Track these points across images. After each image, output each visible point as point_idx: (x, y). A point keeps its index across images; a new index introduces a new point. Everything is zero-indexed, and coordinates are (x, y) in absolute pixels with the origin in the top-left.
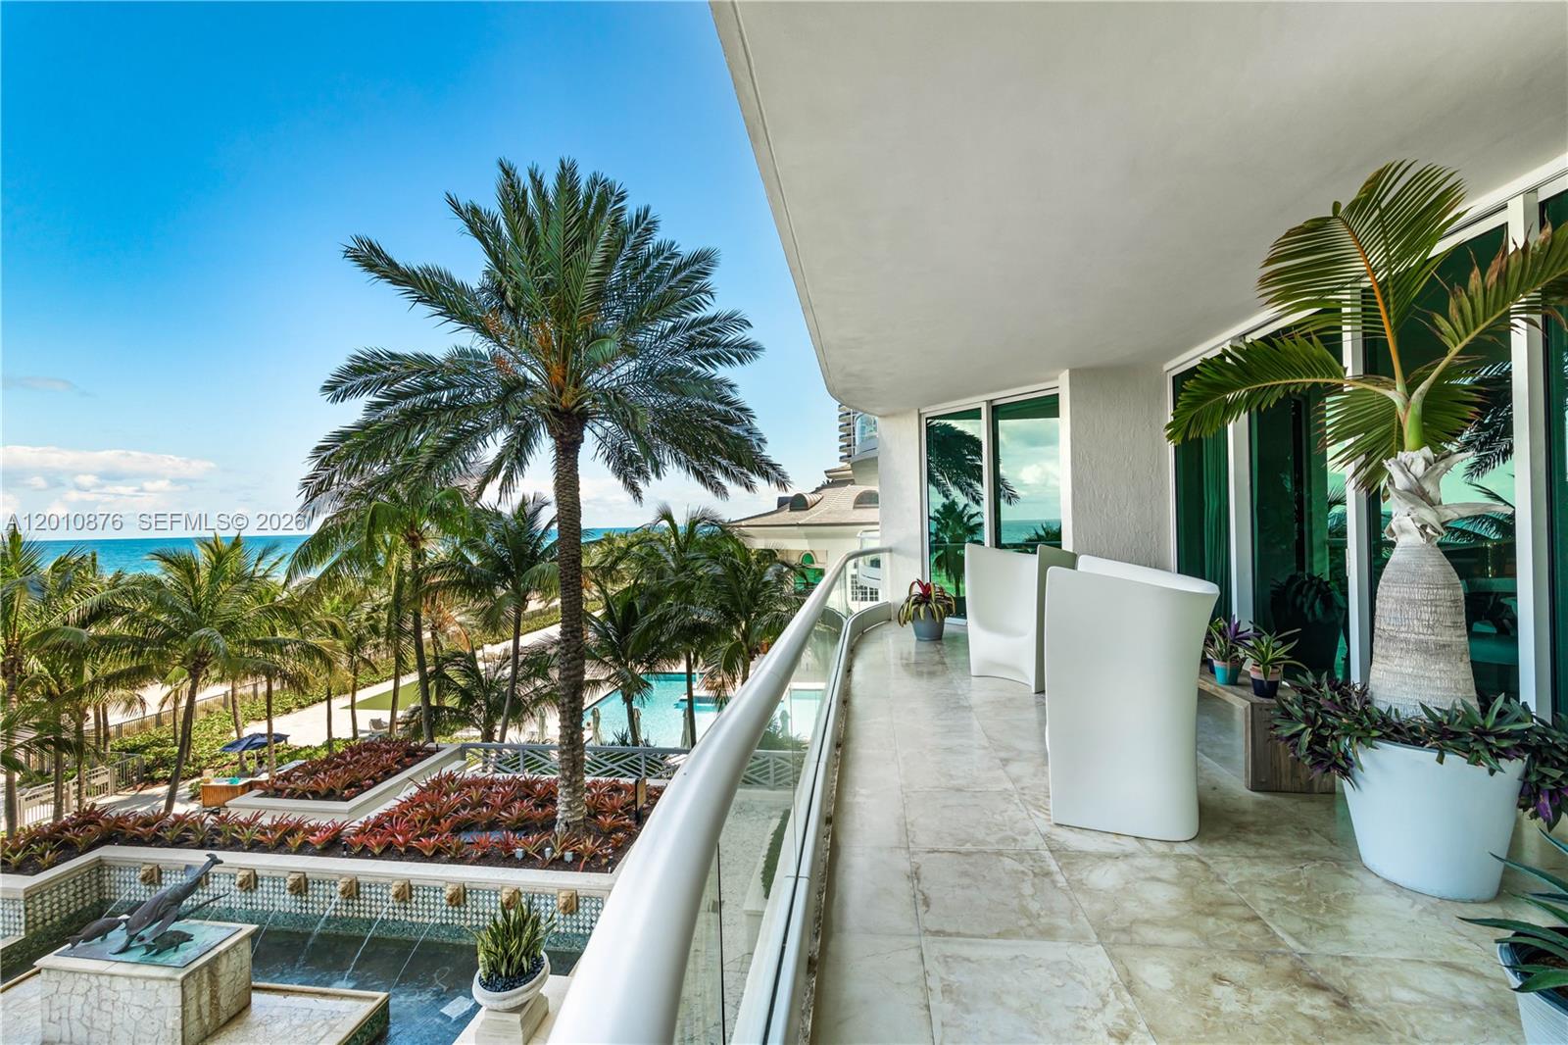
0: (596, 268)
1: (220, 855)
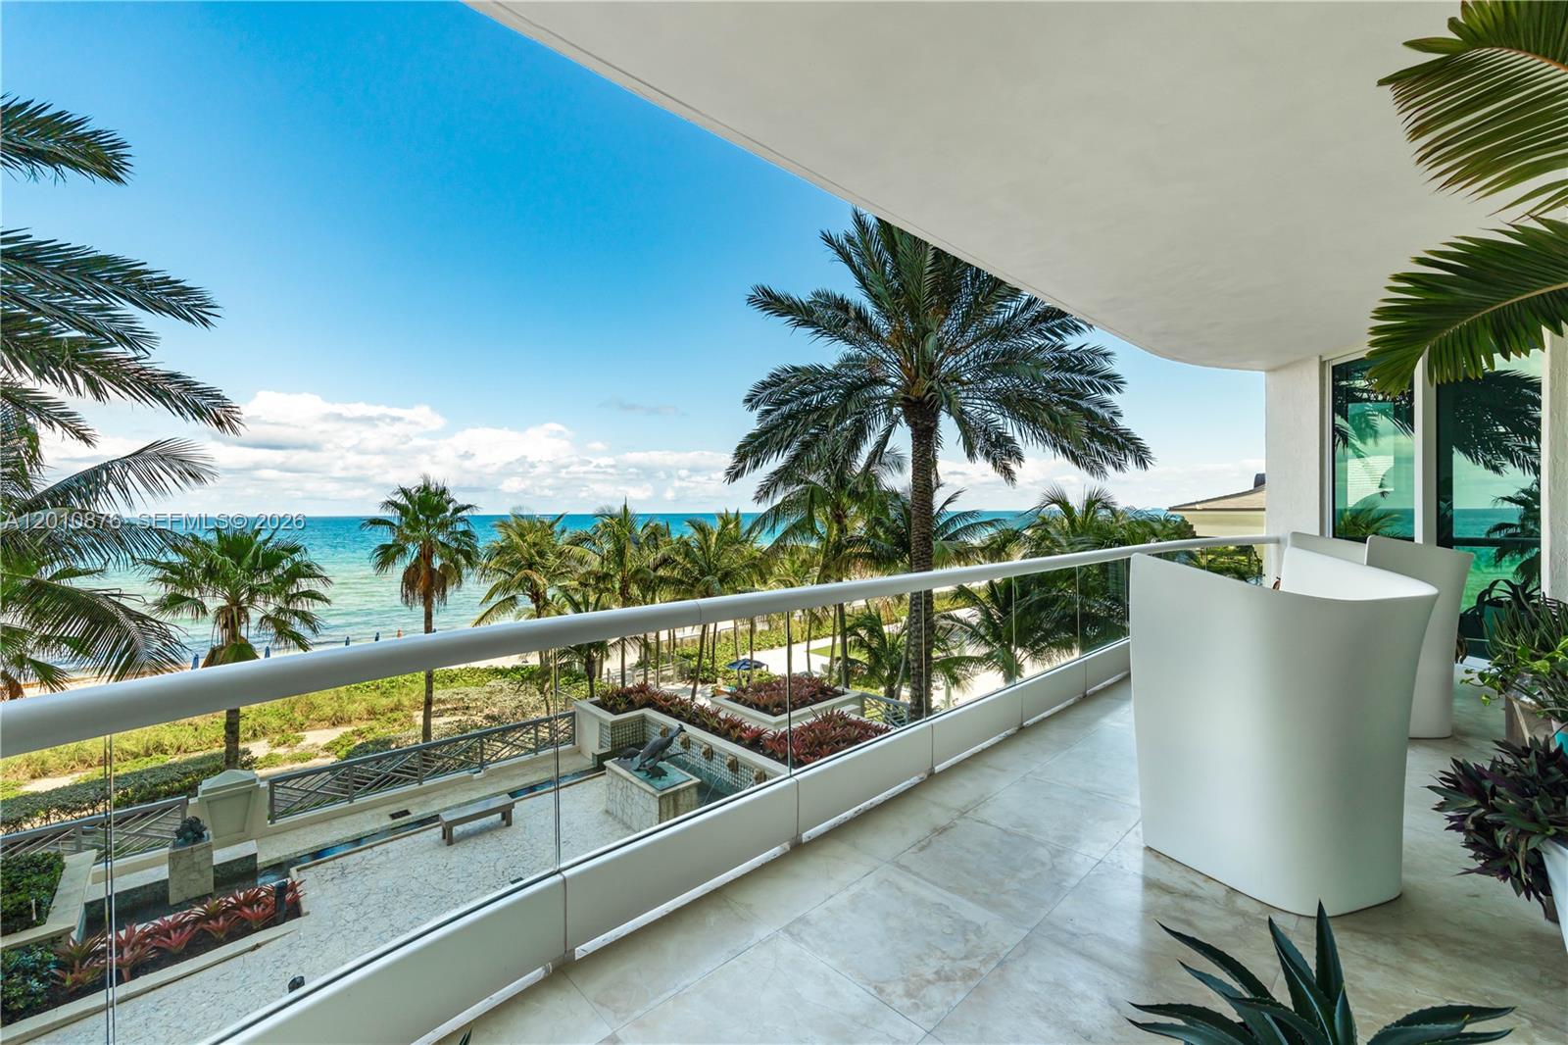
0: (930, 266)
1: (686, 726)
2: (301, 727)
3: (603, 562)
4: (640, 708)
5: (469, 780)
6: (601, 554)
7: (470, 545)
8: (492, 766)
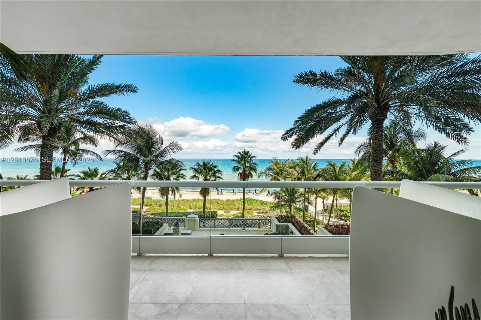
2: (231, 209)
3: (298, 174)
4: (287, 223)
5: (240, 231)
6: (298, 172)
7: (255, 167)
8: (247, 229)
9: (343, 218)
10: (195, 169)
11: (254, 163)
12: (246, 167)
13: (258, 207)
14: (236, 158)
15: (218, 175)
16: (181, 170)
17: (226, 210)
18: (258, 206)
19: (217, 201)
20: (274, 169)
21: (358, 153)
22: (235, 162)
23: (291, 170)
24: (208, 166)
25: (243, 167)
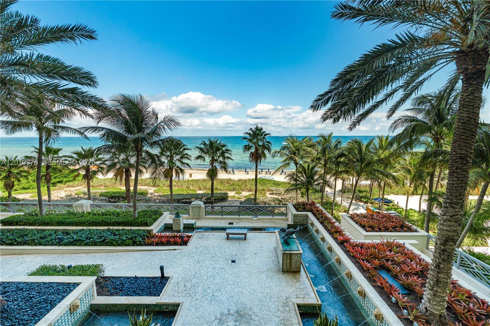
3: (318, 154)
4: (306, 211)
5: (252, 219)
6: (317, 151)
7: (269, 146)
8: (259, 217)
9: (363, 199)
10: (201, 149)
11: (267, 142)
12: (259, 145)
13: (271, 188)
14: (248, 136)
15: (226, 155)
16: (185, 149)
17: (237, 191)
18: (272, 186)
19: (229, 181)
20: (290, 147)
21: (393, 128)
22: (247, 140)
23: (309, 149)
24: (215, 145)
25: (256, 146)
